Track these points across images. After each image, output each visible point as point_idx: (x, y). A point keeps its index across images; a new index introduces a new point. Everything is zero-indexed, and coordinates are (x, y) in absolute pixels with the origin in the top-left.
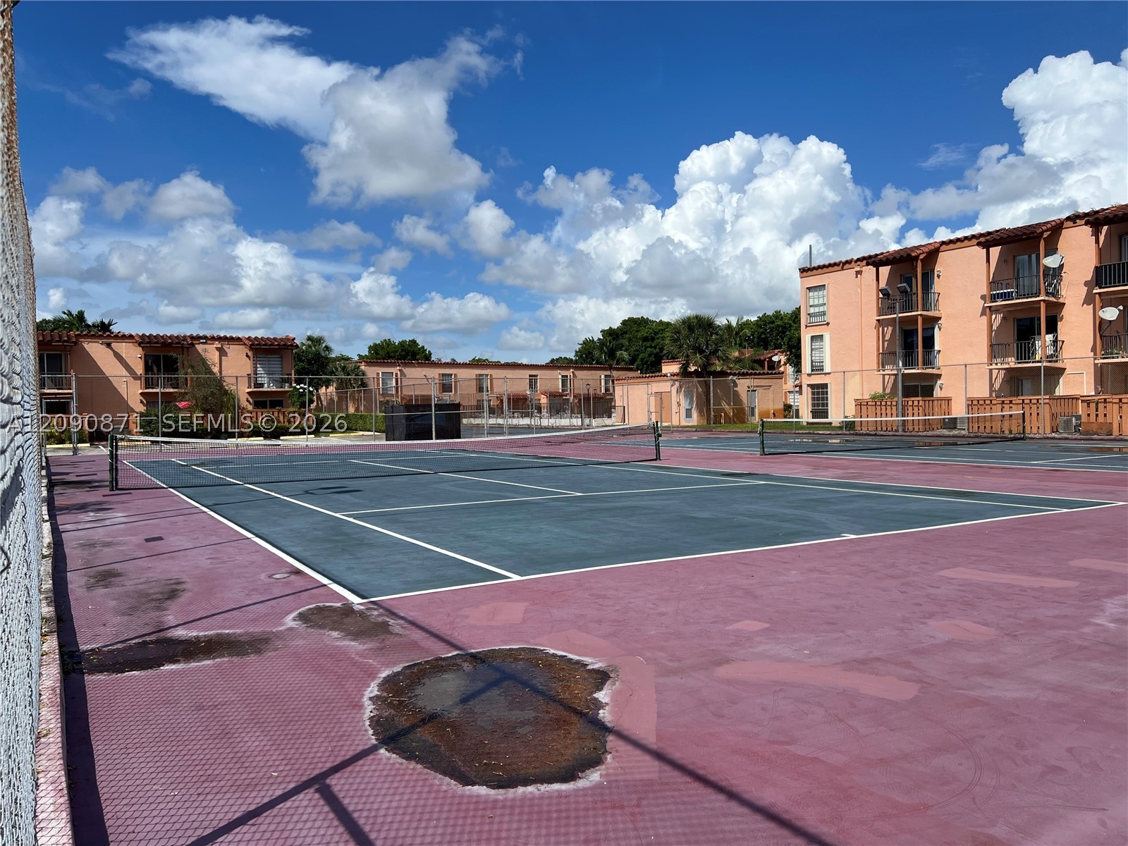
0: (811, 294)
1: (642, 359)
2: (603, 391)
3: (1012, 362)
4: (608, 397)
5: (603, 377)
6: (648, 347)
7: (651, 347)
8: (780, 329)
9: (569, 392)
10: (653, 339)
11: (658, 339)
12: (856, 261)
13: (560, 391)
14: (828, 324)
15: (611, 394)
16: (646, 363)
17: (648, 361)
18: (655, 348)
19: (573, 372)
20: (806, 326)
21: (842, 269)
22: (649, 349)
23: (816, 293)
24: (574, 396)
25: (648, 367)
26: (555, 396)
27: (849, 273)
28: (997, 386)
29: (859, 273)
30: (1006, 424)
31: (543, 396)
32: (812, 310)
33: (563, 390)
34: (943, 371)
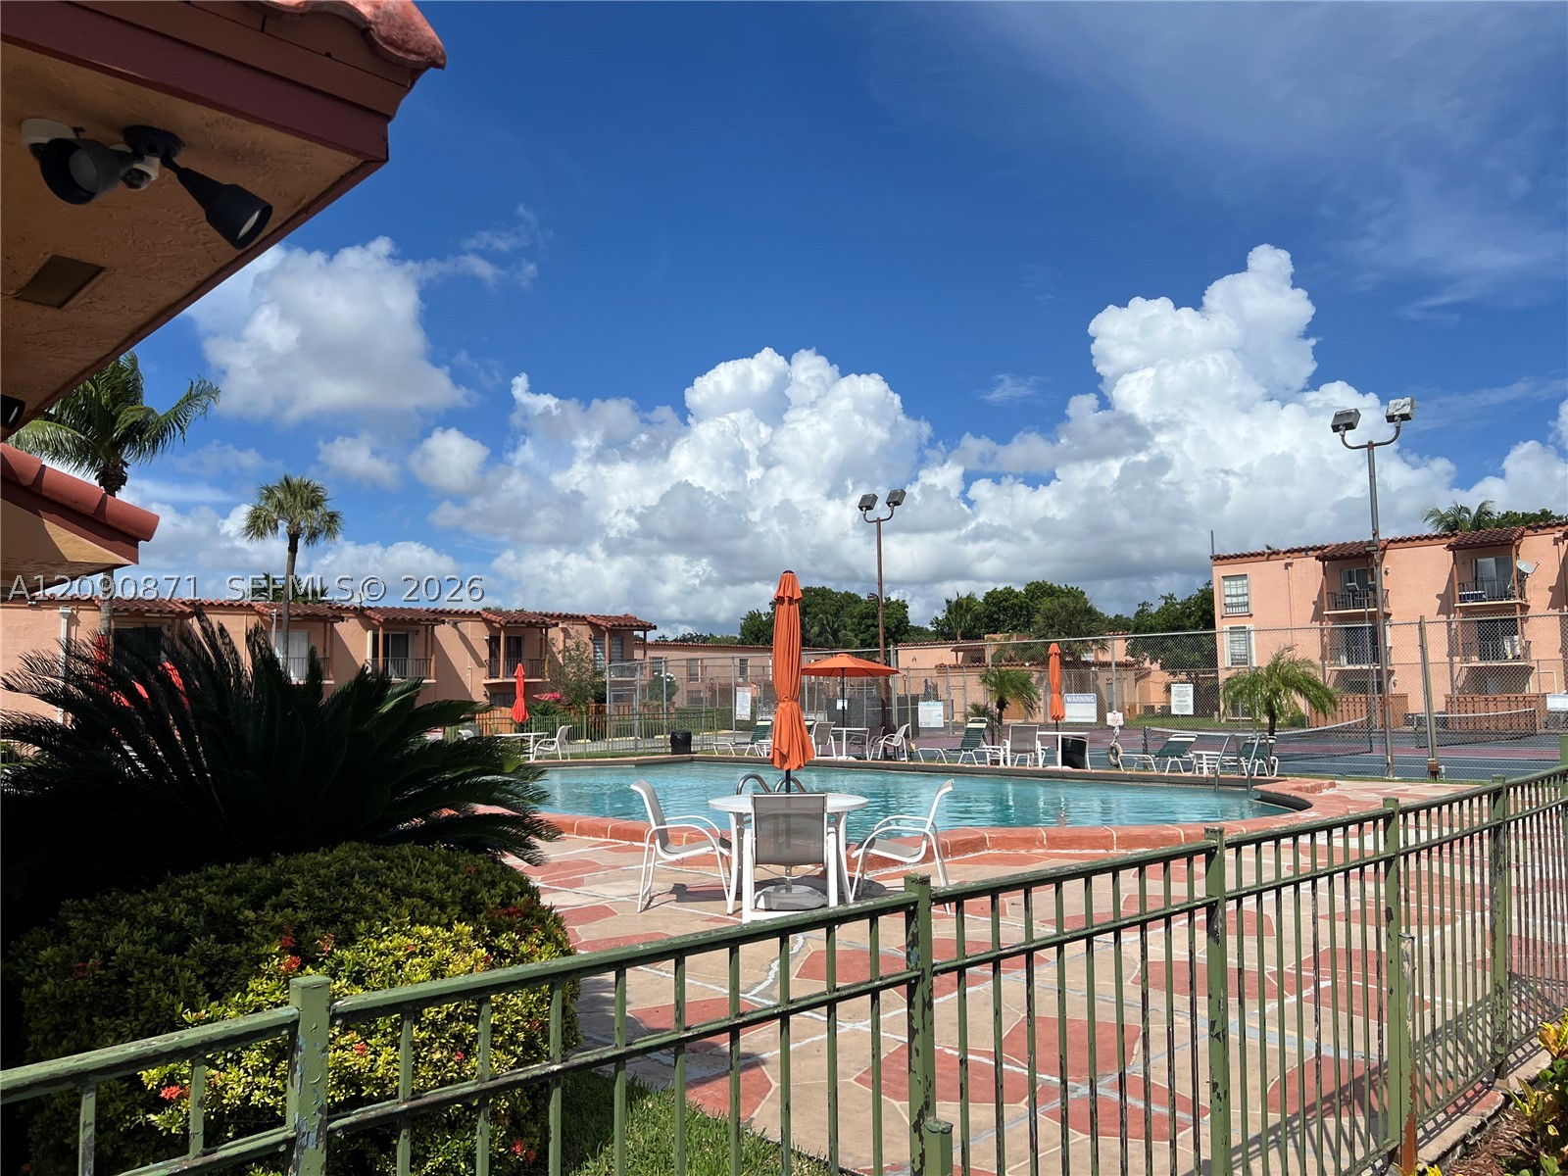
0: (1226, 583)
3: (1475, 662)
8: (1017, 608)
12: (1285, 553)
14: (1251, 615)
20: (1223, 617)
21: (1268, 560)
23: (1233, 583)
27: (1277, 565)
28: (1460, 683)
29: (1287, 565)
30: (1493, 723)
32: (1228, 600)
34: (1396, 668)
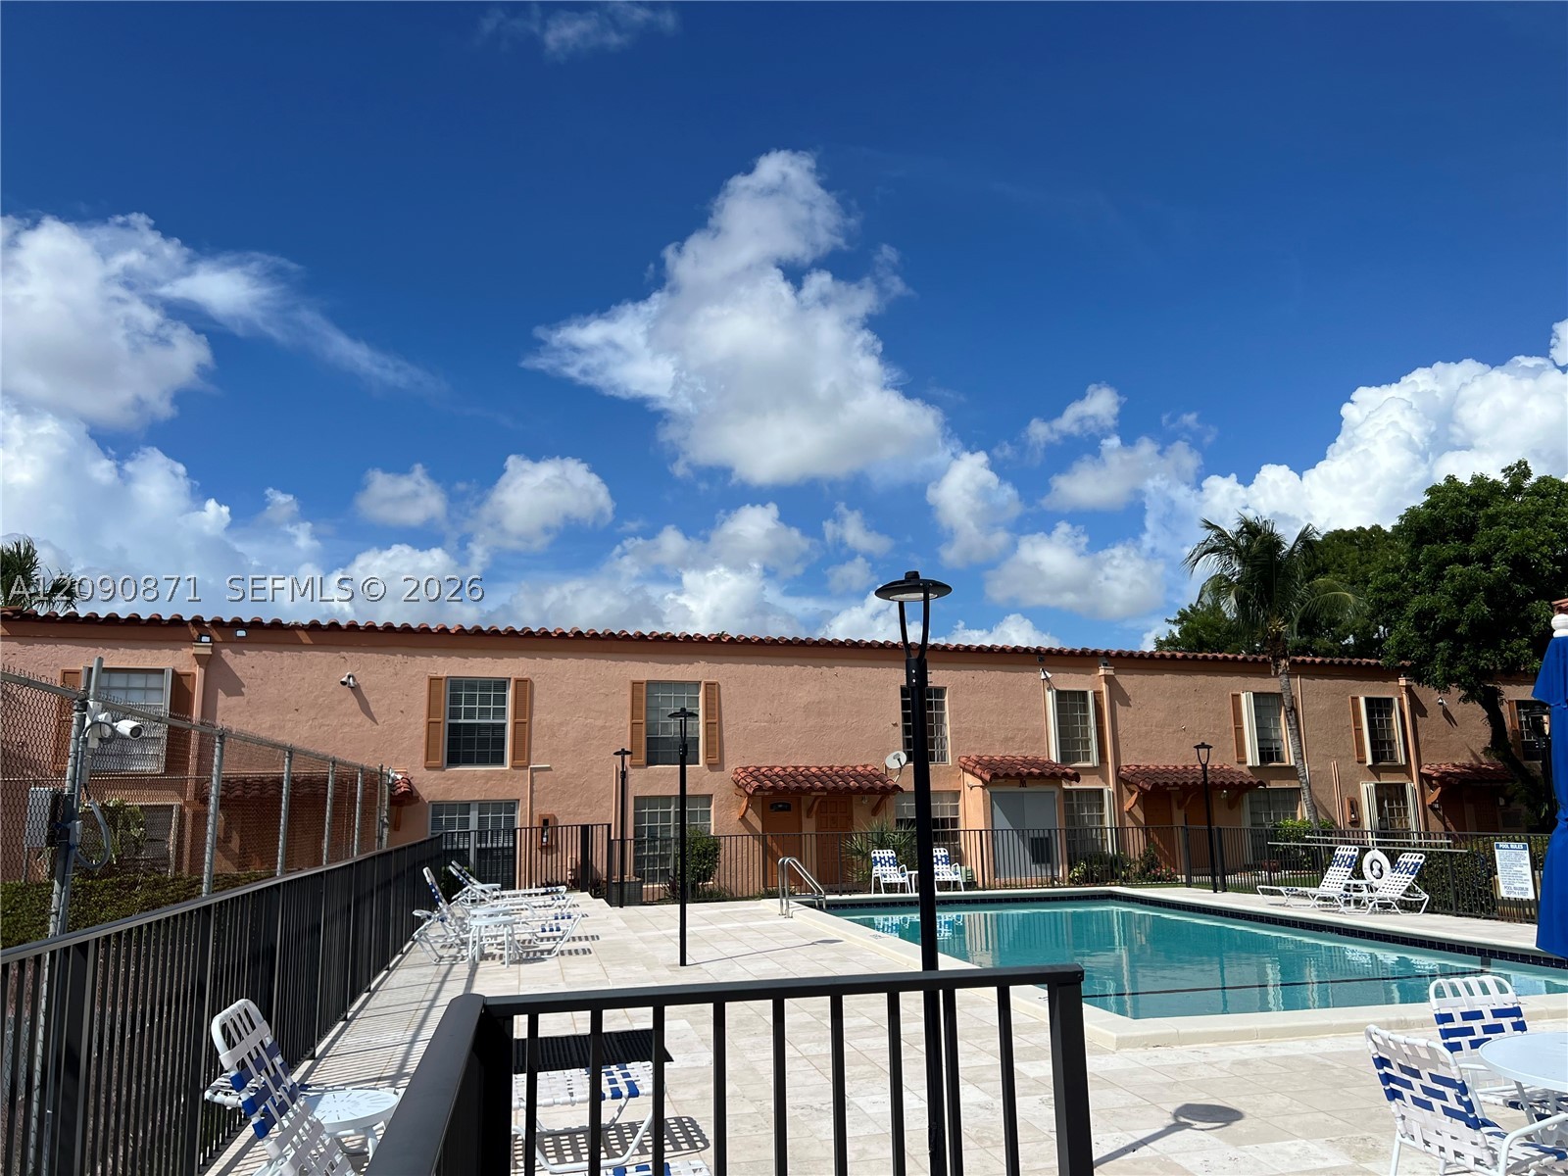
1: (1423, 617)
2: (1252, 758)
4: (1274, 785)
5: (1247, 702)
6: (1450, 562)
7: (1465, 560)
9: (1094, 761)
10: (1467, 533)
11: (1492, 521)
13: (1054, 756)
15: (1291, 772)
16: (1448, 630)
17: (1456, 623)
18: (1486, 559)
19: (1108, 679)
22: (1458, 568)
24: (1120, 780)
25: (1456, 651)
26: (1022, 779)
31: (969, 779)
33: (1067, 755)
